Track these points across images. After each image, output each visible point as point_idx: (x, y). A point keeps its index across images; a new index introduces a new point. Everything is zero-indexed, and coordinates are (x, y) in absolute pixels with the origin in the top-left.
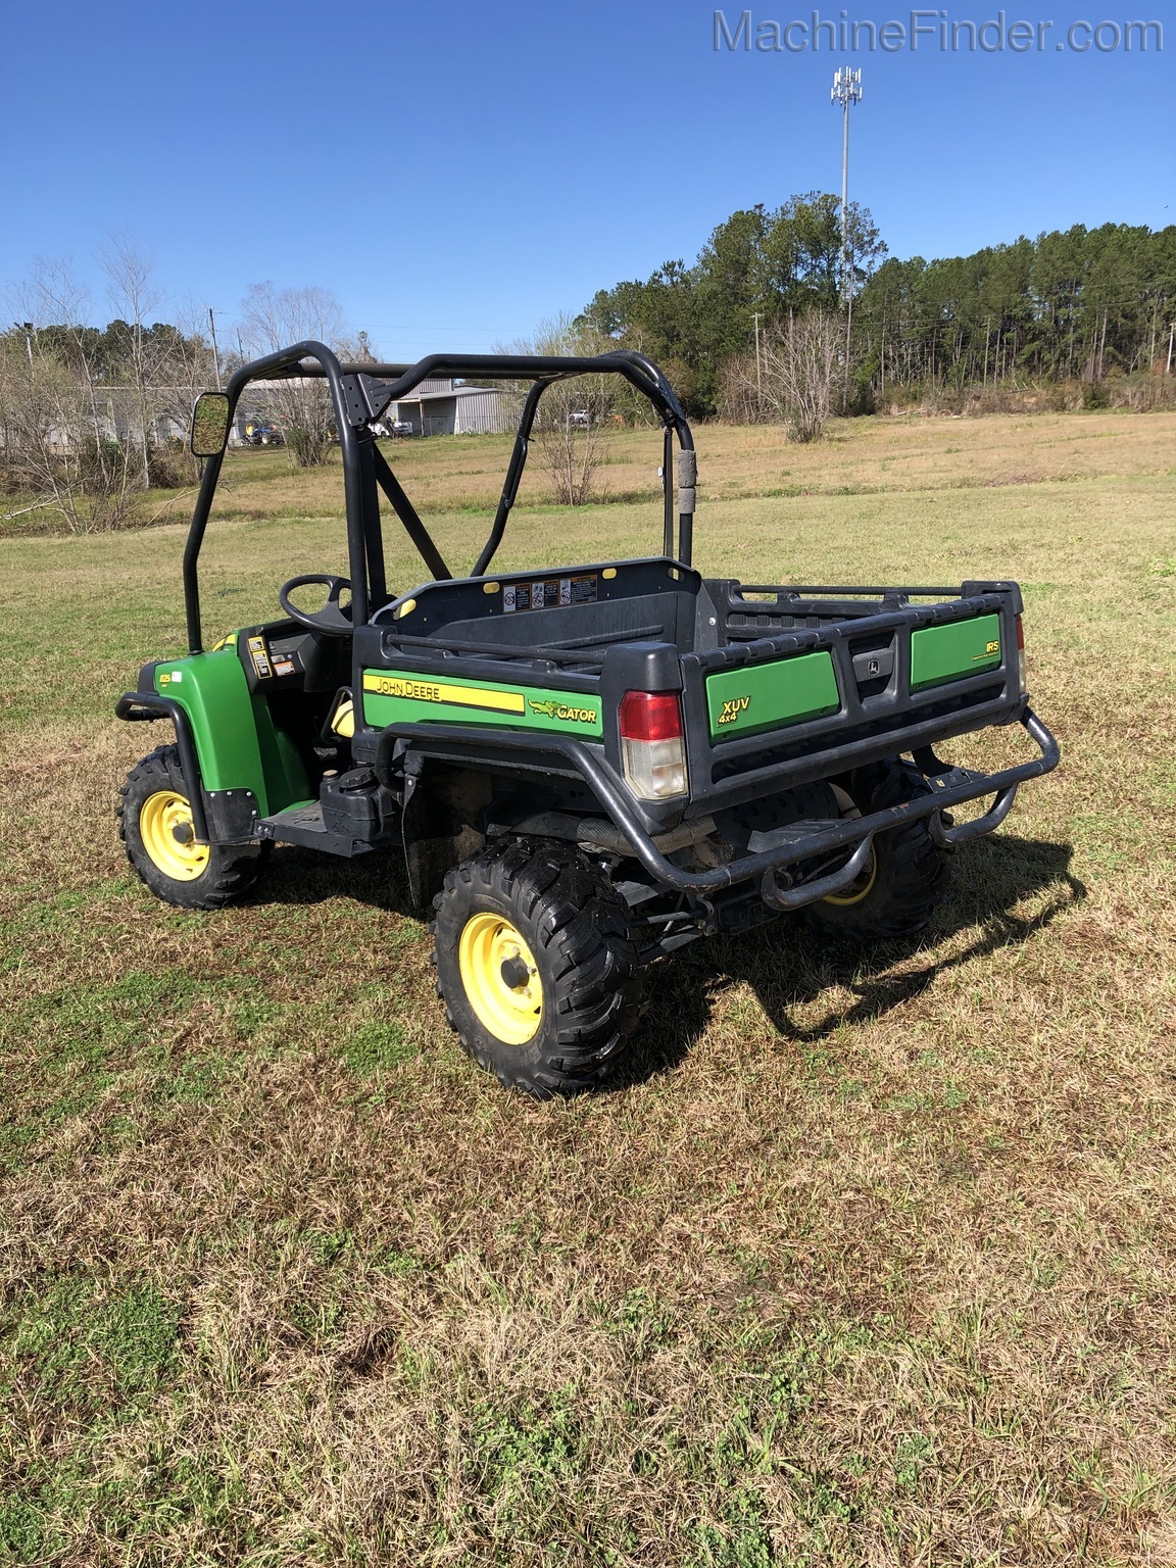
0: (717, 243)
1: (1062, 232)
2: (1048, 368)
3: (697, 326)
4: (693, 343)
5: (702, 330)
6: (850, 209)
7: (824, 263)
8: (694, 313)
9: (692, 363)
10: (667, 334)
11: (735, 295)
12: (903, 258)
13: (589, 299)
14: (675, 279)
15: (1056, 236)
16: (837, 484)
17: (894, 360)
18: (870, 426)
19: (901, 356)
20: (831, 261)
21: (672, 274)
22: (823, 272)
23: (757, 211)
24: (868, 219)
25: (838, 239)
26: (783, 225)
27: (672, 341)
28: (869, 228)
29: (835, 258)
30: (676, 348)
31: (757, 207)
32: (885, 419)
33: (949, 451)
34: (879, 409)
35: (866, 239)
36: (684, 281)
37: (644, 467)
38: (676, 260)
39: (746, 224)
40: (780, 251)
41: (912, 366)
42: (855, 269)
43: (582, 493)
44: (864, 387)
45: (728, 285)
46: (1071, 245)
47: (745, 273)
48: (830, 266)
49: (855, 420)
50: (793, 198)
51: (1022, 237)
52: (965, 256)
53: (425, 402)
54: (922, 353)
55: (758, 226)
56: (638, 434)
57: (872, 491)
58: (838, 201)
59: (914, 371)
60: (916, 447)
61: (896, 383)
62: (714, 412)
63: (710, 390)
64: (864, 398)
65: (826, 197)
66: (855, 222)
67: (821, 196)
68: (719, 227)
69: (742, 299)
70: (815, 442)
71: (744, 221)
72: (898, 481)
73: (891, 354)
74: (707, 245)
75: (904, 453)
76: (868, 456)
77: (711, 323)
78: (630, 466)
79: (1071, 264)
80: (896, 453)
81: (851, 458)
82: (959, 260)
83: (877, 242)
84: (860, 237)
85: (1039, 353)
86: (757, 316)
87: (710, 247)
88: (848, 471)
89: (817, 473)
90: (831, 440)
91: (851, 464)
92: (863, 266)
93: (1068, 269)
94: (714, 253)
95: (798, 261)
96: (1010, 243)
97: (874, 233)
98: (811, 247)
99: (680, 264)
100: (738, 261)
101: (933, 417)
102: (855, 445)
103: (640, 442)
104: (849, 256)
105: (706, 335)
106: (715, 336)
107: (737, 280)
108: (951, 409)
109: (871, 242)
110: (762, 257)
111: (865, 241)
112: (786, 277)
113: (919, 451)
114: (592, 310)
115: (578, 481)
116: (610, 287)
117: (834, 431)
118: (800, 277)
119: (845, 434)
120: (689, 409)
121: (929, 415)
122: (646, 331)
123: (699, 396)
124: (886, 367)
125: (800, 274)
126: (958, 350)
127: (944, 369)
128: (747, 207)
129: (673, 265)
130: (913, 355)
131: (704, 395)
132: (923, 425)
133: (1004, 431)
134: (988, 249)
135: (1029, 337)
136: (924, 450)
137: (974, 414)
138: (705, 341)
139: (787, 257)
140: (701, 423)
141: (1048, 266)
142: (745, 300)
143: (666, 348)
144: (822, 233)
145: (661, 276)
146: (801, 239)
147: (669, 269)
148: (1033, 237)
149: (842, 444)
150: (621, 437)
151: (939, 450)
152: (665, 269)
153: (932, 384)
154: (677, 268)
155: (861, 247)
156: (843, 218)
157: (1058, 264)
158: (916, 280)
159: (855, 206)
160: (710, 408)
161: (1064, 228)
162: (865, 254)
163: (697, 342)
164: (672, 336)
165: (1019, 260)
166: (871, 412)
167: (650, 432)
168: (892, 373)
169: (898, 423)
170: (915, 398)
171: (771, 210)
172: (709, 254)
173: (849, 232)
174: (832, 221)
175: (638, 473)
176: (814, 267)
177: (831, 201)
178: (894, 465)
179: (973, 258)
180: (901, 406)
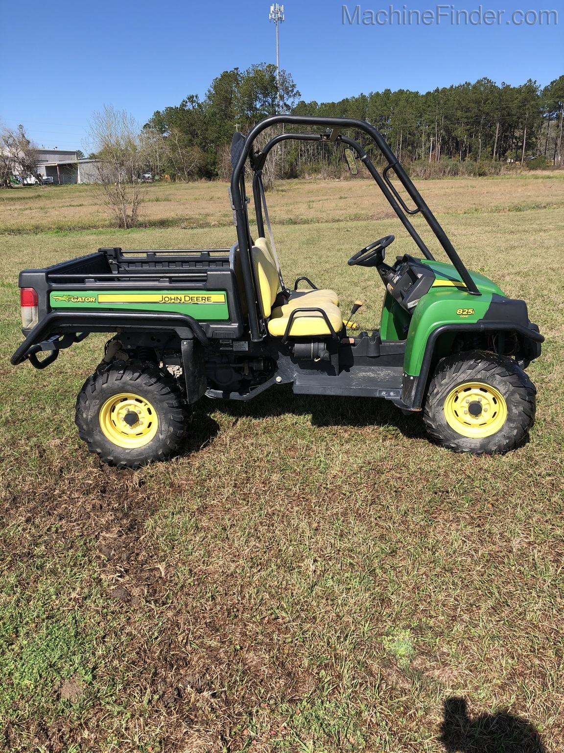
0: (215, 87)
1: (380, 93)
2: (376, 157)
3: (207, 130)
4: (205, 138)
5: (209, 132)
6: (282, 73)
7: (270, 100)
8: (205, 123)
9: (204, 149)
10: (191, 134)
11: (225, 115)
12: (307, 102)
13: (151, 116)
14: (194, 104)
15: (377, 94)
16: (286, 217)
17: (305, 152)
18: (296, 184)
19: (307, 150)
20: (274, 99)
21: (193, 102)
22: (270, 105)
23: (236, 71)
24: (290, 79)
25: (277, 88)
26: (249, 79)
27: (194, 137)
28: (291, 84)
29: (275, 98)
30: (195, 141)
31: (235, 69)
32: (303, 181)
33: (341, 198)
34: (300, 175)
35: (290, 89)
36: (199, 105)
37: (177, 203)
38: (195, 95)
39: (228, 79)
40: (247, 92)
41: (313, 155)
42: (285, 104)
43: (132, 220)
44: (291, 164)
45: (222, 109)
46: (385, 99)
47: (230, 103)
48: (273, 101)
49: (288, 181)
50: (253, 66)
51: (362, 94)
52: (336, 102)
53: (59, 165)
54: (318, 149)
55: (236, 80)
56: (178, 185)
57: (306, 222)
58: (275, 68)
59: (314, 158)
60: (323, 195)
61: (306, 163)
62: (217, 175)
63: (214, 164)
64: (292, 170)
65: (270, 66)
66: (284, 81)
67: (267, 65)
68: (216, 79)
69: (229, 117)
70: (270, 192)
71: (229, 76)
72: (319, 215)
73: (303, 149)
74: (210, 88)
75: (319, 198)
76: (299, 200)
77: (213, 128)
78: (168, 203)
79: (385, 108)
80: (313, 199)
81: (290, 201)
82: (333, 103)
83: (295, 92)
84: (287, 88)
85: (372, 150)
86: (237, 125)
87: (212, 90)
88: (290, 208)
89: (273, 209)
90: (278, 191)
91: (291, 204)
92: (289, 103)
93: (384, 110)
94: (214, 92)
95: (257, 98)
96: (357, 96)
97: (293, 86)
98: (263, 91)
99: (196, 97)
100: (226, 97)
101: (327, 180)
102: (290, 193)
103: (177, 189)
104: (282, 97)
105: (212, 134)
106: (216, 135)
107: (226, 107)
108: (335, 176)
109: (292, 91)
110: (239, 95)
111: (290, 90)
112: (251, 108)
113: (326, 198)
114: (153, 121)
115: (129, 212)
116: (162, 109)
117: (279, 186)
118: (258, 106)
119: (284, 188)
120: (204, 173)
121: (325, 179)
122: (179, 131)
123: (209, 166)
124: (301, 155)
125: (258, 105)
126: (335, 148)
127: (328, 157)
128: (230, 69)
129: (193, 97)
130: (314, 150)
131: (211, 166)
132: (323, 184)
133: (364, 188)
134: (347, 99)
135: (367, 142)
136: (328, 197)
137: (346, 179)
138: (211, 138)
139: (251, 95)
140: (210, 180)
141: (375, 109)
142: (231, 117)
143: (191, 141)
144: (268, 84)
145: (186, 103)
146: (258, 87)
147: (191, 99)
148: (367, 94)
149: (284, 193)
150: (168, 187)
151: (336, 197)
152: (188, 99)
153: (323, 164)
154: (195, 98)
155: (288, 93)
156: (278, 77)
157: (379, 107)
158: (313, 112)
159: (284, 72)
160: (215, 173)
161: (381, 91)
162: (290, 96)
163: (207, 138)
164: (194, 134)
165: (361, 105)
166: (296, 177)
167: (183, 185)
168: (304, 158)
169: (310, 183)
170: (316, 171)
171: (242, 70)
172: (211, 94)
173: (282, 85)
174: (274, 78)
175: (172, 207)
176: (265, 102)
177: (272, 68)
178: (314, 205)
179: (340, 103)
180: (309, 174)
